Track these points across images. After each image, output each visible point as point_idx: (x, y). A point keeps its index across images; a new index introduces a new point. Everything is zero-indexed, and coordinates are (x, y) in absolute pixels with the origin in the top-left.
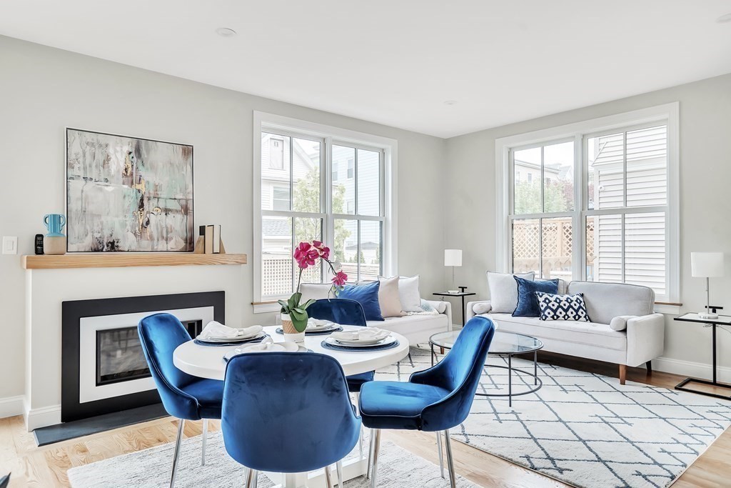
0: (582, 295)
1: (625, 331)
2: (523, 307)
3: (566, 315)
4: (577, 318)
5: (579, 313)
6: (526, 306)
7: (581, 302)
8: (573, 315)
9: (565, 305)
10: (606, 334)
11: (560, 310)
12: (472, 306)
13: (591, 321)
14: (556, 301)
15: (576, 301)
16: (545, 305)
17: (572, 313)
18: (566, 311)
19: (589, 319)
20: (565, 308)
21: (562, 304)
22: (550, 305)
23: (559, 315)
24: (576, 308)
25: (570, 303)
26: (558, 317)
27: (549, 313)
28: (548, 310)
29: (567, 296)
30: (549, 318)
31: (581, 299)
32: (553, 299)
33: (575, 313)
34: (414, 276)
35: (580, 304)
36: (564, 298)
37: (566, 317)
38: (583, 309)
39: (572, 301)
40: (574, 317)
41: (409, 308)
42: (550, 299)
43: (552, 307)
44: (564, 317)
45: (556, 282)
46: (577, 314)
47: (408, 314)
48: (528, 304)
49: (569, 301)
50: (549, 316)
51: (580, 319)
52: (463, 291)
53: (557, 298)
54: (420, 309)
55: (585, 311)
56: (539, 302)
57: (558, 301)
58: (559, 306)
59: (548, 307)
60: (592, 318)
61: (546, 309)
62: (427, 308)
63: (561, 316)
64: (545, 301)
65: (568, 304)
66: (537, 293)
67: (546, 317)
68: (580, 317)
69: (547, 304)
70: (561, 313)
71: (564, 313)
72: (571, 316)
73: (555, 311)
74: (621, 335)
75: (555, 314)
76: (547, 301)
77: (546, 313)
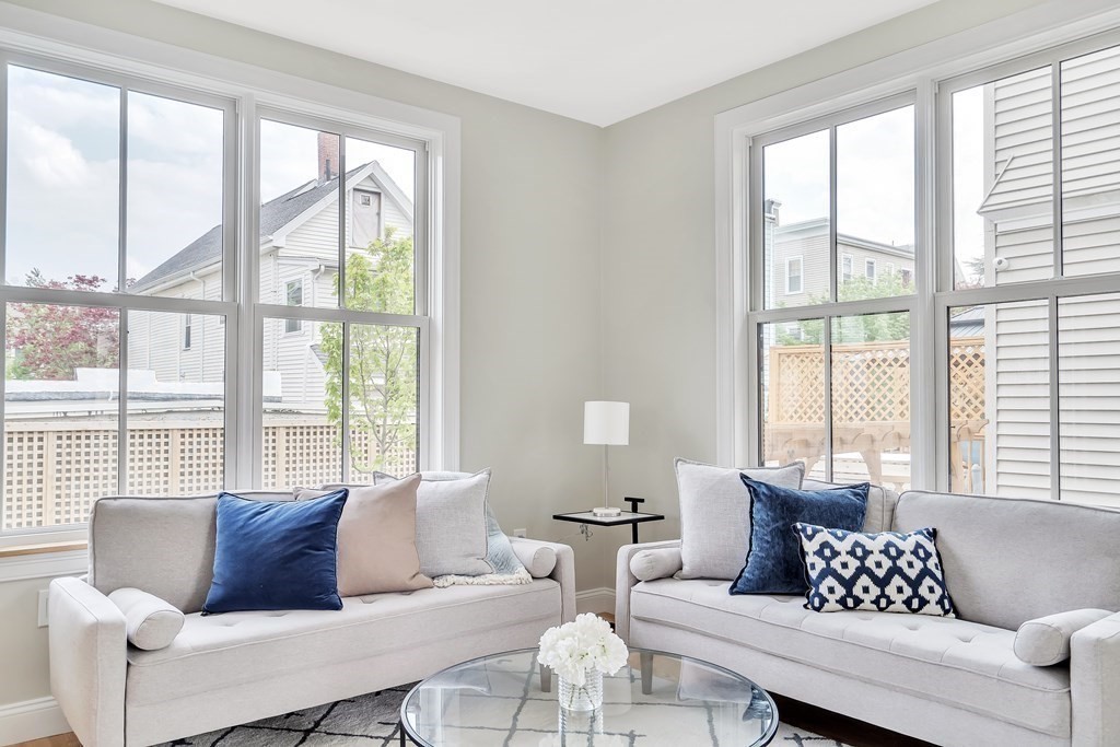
0: (933, 535)
1: (1062, 667)
2: (762, 568)
3: (883, 595)
4: (915, 605)
5: (923, 591)
6: (769, 563)
7: (928, 555)
8: (904, 597)
9: (879, 565)
10: (1000, 677)
11: (864, 580)
12: (630, 557)
13: (959, 616)
14: (852, 553)
15: (915, 553)
16: (821, 564)
17: (900, 590)
18: (882, 583)
19: (951, 608)
20: (881, 573)
21: (870, 563)
22: (836, 564)
23: (862, 595)
24: (913, 574)
25: (894, 559)
26: (858, 601)
27: (831, 590)
28: (830, 581)
29: (885, 537)
30: (832, 604)
31: (930, 547)
32: (843, 546)
33: (908, 591)
34: (475, 473)
35: (924, 560)
36: (876, 545)
37: (883, 603)
38: (933, 577)
39: (900, 553)
40: (908, 602)
41: (446, 564)
42: (837, 545)
43: (840, 570)
44: (876, 602)
45: (862, 492)
46: (916, 594)
47: (439, 582)
48: (776, 557)
49: (893, 552)
50: (832, 598)
51: (926, 609)
52: (635, 510)
53: (857, 544)
54: (481, 565)
55: (942, 584)
56: (804, 554)
57: (859, 552)
58: (862, 570)
59: (828, 572)
60: (962, 607)
61: (823, 575)
62: (503, 564)
63: (868, 598)
64: (819, 553)
65: (887, 564)
66: (799, 526)
67: (824, 601)
68: (923, 602)
69: (828, 560)
70: (866, 590)
71: (875, 591)
72: (899, 599)
73: (849, 584)
74: (1051, 682)
75: (849, 594)
76: (827, 552)
77: (823, 589)
